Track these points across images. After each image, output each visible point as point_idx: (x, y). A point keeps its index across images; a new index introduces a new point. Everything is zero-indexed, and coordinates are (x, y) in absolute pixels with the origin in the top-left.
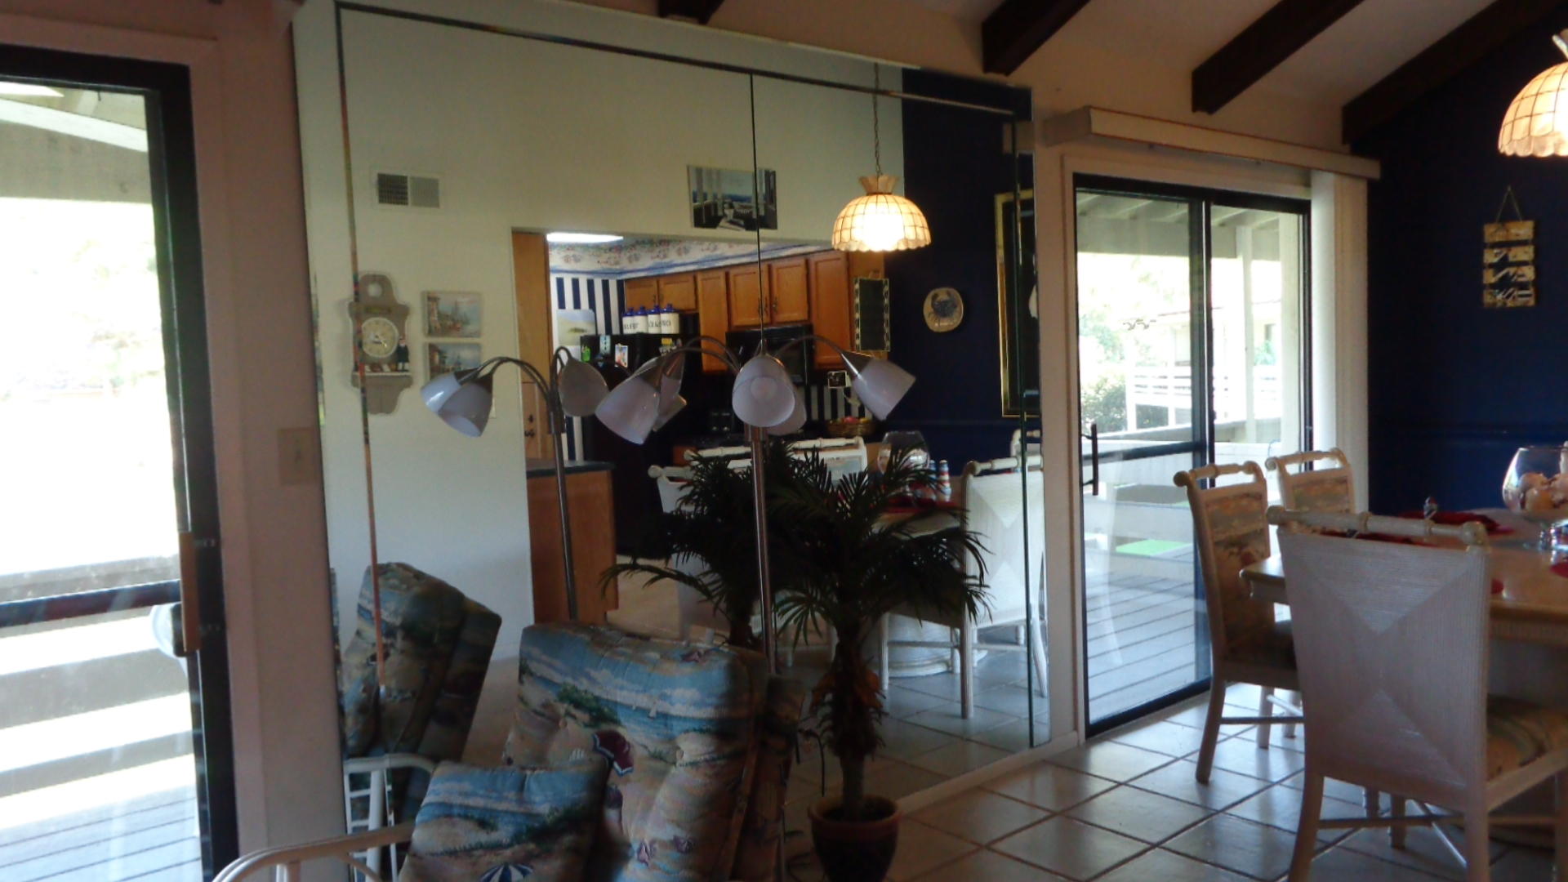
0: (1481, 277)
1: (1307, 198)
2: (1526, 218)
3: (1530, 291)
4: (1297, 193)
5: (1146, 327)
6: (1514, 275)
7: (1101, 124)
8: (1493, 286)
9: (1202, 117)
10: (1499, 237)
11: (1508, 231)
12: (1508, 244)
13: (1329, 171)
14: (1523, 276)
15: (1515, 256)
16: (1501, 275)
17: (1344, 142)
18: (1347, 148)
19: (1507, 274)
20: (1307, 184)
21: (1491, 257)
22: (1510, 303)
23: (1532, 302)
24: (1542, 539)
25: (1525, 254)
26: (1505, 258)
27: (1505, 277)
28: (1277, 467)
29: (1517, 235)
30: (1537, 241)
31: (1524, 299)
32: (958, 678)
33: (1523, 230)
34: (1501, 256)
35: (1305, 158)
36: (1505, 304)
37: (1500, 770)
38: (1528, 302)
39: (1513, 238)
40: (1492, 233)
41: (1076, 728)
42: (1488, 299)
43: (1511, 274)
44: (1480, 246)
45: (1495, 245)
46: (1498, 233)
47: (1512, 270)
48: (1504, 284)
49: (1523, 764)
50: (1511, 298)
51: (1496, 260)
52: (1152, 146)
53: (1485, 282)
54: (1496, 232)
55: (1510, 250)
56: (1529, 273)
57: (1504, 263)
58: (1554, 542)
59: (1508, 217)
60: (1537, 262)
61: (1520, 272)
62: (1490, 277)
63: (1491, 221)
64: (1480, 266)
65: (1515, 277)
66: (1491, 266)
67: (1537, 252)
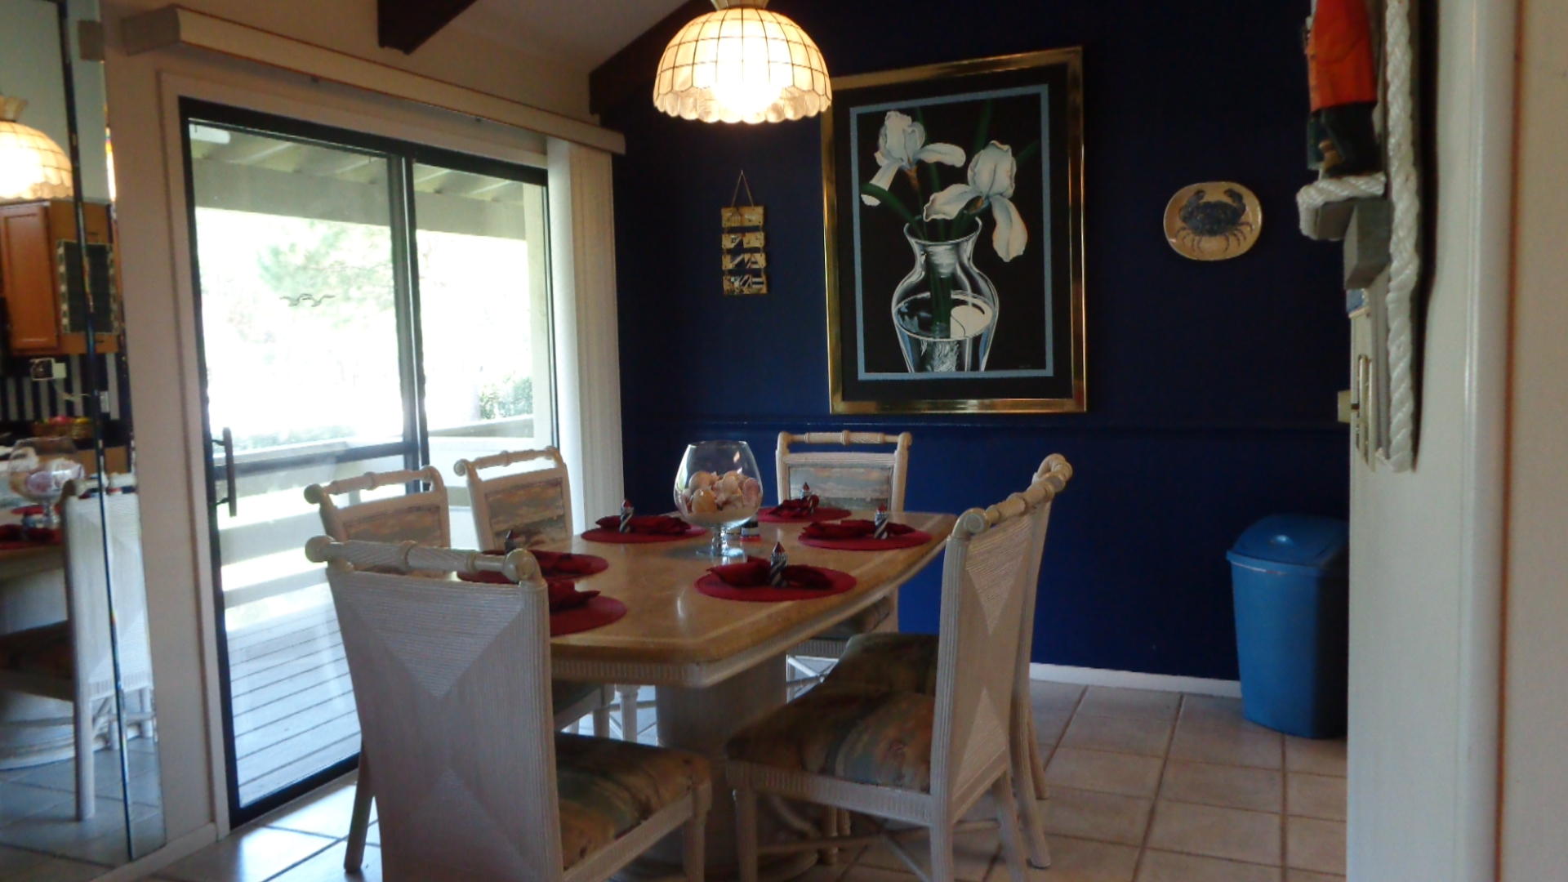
0: (721, 264)
1: (545, 168)
2: (757, 204)
3: (763, 279)
4: (531, 161)
5: (317, 303)
6: (748, 263)
7: (192, 30)
8: (731, 273)
9: (393, 55)
10: (735, 222)
11: (741, 215)
12: (743, 230)
13: (564, 139)
14: (756, 263)
15: (748, 243)
16: (738, 259)
17: (592, 112)
18: (596, 118)
19: (743, 260)
20: (544, 152)
21: (728, 242)
22: (746, 291)
23: (764, 290)
24: (713, 544)
25: (756, 240)
26: (741, 243)
27: (742, 263)
28: (466, 471)
29: (750, 221)
30: (767, 227)
31: (758, 286)
32: (118, 755)
33: (754, 215)
34: (737, 241)
35: (542, 122)
36: (742, 291)
37: (583, 853)
38: (761, 289)
39: (747, 224)
40: (728, 217)
41: (213, 818)
42: (726, 286)
43: (746, 260)
44: (718, 231)
45: (732, 230)
46: (733, 218)
47: (747, 257)
48: (740, 270)
49: (618, 836)
50: (747, 285)
51: (732, 246)
52: (315, 79)
53: (724, 268)
54: (732, 216)
55: (744, 235)
56: (760, 260)
57: (739, 249)
58: (724, 546)
59: (742, 203)
60: (767, 249)
61: (753, 260)
62: (728, 263)
63: (728, 205)
64: (719, 252)
65: (750, 264)
66: (729, 251)
67: (767, 239)
